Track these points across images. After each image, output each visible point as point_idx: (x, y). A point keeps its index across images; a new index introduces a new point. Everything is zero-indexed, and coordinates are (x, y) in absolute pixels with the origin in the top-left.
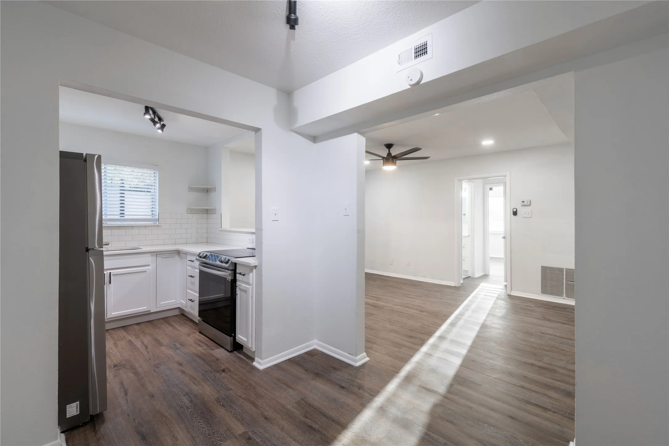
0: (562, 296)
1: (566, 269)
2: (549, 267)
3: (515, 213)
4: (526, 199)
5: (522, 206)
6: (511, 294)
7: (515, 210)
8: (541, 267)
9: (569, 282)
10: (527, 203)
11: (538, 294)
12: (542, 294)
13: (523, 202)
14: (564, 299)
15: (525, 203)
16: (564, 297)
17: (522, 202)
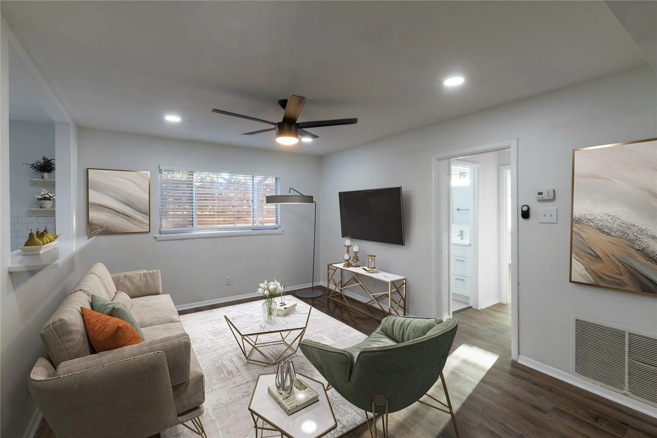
0: (622, 389)
1: (629, 333)
2: (593, 324)
3: (526, 215)
4: (546, 188)
5: (539, 201)
6: (518, 362)
7: (525, 209)
8: (575, 321)
9: (637, 363)
10: (548, 195)
11: (569, 372)
12: (577, 374)
13: (540, 194)
14: (624, 394)
15: (544, 196)
16: (625, 391)
17: (537, 194)
